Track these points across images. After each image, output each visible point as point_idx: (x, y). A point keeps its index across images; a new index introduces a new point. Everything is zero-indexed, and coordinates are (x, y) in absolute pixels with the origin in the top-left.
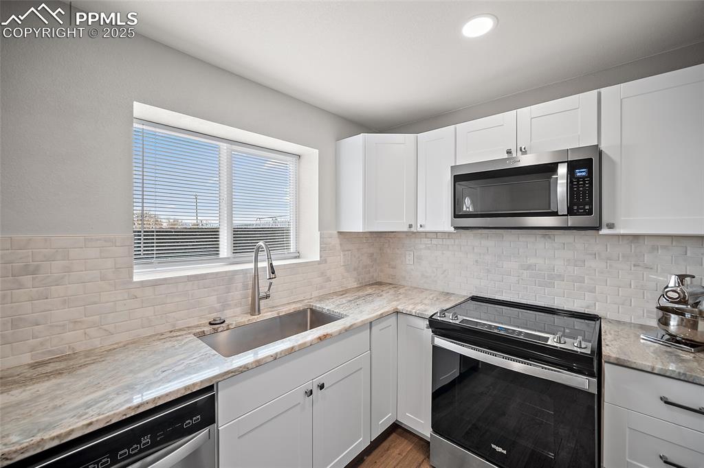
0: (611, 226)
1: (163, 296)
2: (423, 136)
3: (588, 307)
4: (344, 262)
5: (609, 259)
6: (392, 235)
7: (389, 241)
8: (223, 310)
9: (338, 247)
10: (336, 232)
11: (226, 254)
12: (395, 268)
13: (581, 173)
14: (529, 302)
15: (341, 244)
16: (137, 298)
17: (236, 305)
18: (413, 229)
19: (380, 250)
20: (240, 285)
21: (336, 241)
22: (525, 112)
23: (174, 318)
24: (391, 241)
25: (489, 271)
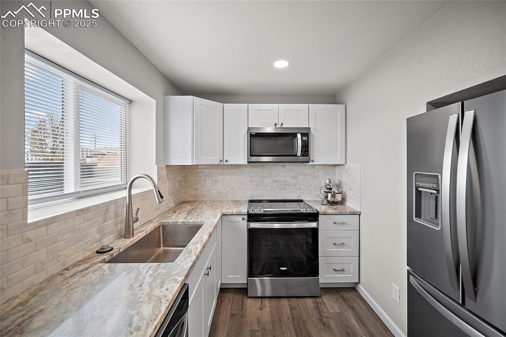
0: (313, 161)
1: (55, 234)
2: (227, 106)
3: (298, 197)
4: (169, 188)
5: (305, 175)
6: (195, 167)
7: (192, 172)
8: (102, 239)
9: (166, 177)
10: (164, 165)
11: (73, 188)
12: (197, 190)
13: (305, 138)
14: (276, 199)
15: (167, 175)
16: (30, 241)
17: (110, 233)
18: (222, 163)
19: (184, 178)
20: (112, 214)
21: (164, 172)
22: (282, 106)
23: (65, 255)
24: (194, 171)
25: (257, 185)
